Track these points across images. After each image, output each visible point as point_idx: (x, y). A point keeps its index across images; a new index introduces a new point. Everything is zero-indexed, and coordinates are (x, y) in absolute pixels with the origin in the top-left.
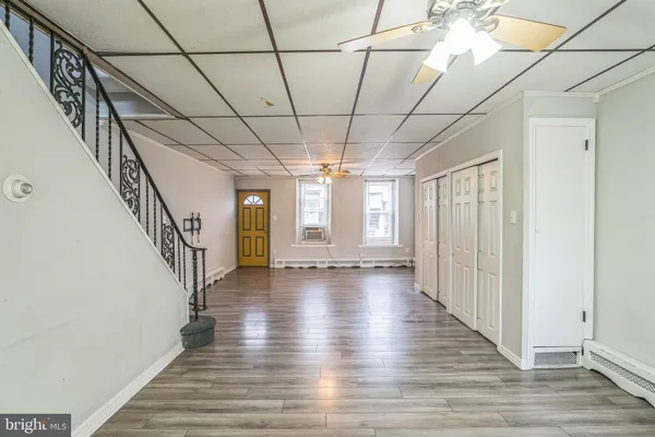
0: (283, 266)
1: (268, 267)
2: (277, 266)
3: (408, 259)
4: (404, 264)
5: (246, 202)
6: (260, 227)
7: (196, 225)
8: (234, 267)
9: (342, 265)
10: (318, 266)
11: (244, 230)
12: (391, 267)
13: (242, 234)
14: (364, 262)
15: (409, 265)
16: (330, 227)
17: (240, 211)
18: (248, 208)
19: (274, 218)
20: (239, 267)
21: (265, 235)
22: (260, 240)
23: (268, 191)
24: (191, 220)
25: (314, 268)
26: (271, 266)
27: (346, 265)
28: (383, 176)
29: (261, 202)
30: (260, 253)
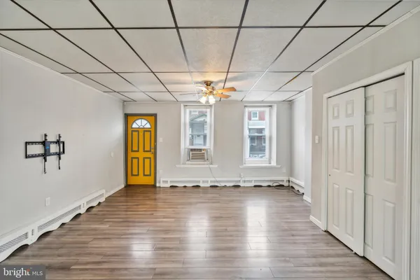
0: (168, 185)
1: (154, 186)
2: (162, 185)
3: (285, 178)
4: (281, 183)
5: (135, 126)
6: (147, 148)
7: (54, 148)
8: (123, 186)
9: (223, 184)
10: (201, 185)
11: (132, 151)
12: (269, 186)
13: (131, 155)
14: (245, 181)
15: (286, 184)
16: (212, 149)
17: (128, 134)
18: (137, 130)
19: (160, 140)
20: (128, 186)
21: (152, 156)
22: (147, 161)
23: (155, 115)
24: (44, 143)
25: (198, 186)
26: (158, 185)
27: (228, 185)
28: (262, 102)
29: (148, 126)
30: (147, 172)
